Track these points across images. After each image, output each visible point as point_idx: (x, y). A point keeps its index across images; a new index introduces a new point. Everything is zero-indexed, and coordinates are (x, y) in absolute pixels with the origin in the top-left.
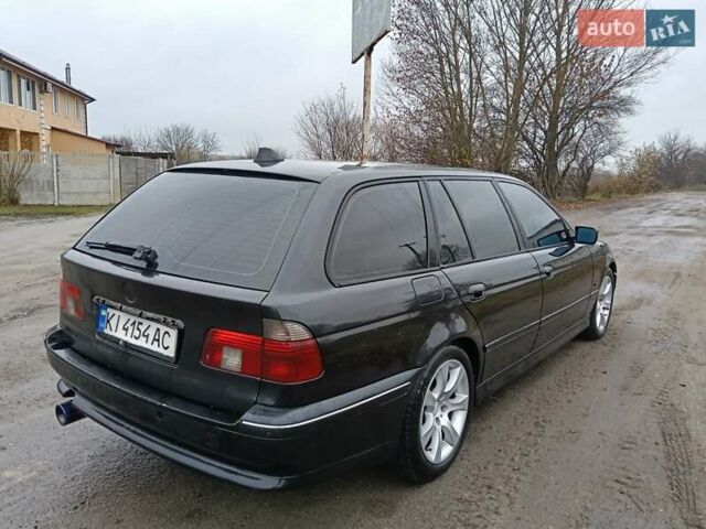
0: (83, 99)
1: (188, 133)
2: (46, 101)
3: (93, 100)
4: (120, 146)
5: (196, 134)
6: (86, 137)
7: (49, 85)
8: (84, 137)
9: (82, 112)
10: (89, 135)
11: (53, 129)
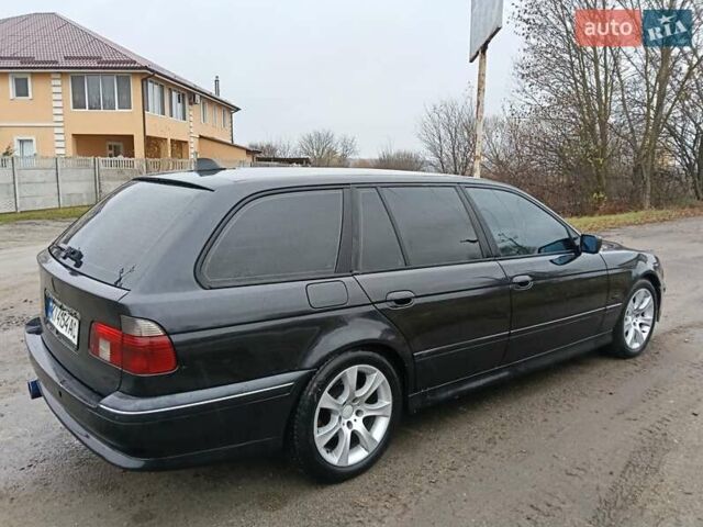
0: (230, 109)
1: (329, 138)
2: (194, 112)
3: (238, 109)
4: (259, 152)
5: (336, 138)
6: (232, 145)
7: (197, 97)
8: (228, 144)
9: (228, 120)
10: (235, 143)
11: (201, 137)
